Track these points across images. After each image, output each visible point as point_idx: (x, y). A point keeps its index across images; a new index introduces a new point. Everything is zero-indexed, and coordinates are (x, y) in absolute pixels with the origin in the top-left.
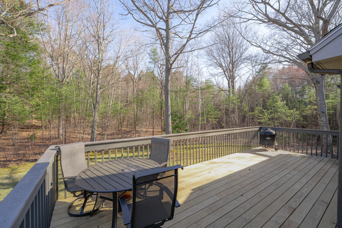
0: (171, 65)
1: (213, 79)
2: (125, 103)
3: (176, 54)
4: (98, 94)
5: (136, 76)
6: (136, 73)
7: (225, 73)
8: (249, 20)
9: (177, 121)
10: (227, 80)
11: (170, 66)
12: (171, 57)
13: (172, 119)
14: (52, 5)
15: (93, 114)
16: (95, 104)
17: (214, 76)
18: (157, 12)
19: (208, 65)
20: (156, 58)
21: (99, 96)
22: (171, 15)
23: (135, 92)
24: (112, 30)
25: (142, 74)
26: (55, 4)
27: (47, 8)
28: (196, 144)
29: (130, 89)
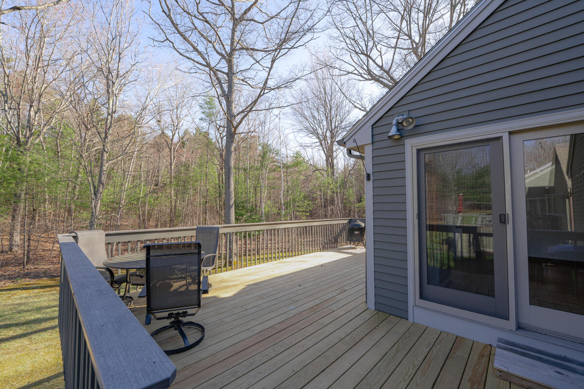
0: (236, 128)
1: (303, 152)
2: (153, 186)
3: (244, 113)
4: (105, 168)
5: (176, 140)
6: (176, 135)
7: (321, 144)
8: (349, 73)
9: (245, 216)
10: (324, 154)
11: (233, 129)
12: (235, 116)
13: (236, 212)
14: (19, 9)
15: (93, 204)
16: (96, 187)
17: (305, 148)
18: (215, 43)
19: (295, 130)
20: (213, 114)
21: (105, 172)
22: (237, 52)
23: (173, 168)
24: (135, 62)
25: (187, 137)
26: (25, 8)
27: (7, 12)
28: (275, 253)
29: (165, 162)
